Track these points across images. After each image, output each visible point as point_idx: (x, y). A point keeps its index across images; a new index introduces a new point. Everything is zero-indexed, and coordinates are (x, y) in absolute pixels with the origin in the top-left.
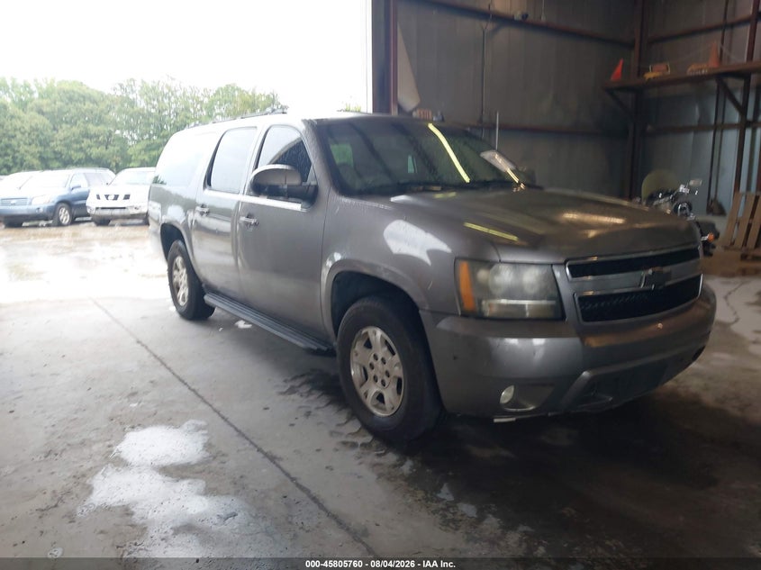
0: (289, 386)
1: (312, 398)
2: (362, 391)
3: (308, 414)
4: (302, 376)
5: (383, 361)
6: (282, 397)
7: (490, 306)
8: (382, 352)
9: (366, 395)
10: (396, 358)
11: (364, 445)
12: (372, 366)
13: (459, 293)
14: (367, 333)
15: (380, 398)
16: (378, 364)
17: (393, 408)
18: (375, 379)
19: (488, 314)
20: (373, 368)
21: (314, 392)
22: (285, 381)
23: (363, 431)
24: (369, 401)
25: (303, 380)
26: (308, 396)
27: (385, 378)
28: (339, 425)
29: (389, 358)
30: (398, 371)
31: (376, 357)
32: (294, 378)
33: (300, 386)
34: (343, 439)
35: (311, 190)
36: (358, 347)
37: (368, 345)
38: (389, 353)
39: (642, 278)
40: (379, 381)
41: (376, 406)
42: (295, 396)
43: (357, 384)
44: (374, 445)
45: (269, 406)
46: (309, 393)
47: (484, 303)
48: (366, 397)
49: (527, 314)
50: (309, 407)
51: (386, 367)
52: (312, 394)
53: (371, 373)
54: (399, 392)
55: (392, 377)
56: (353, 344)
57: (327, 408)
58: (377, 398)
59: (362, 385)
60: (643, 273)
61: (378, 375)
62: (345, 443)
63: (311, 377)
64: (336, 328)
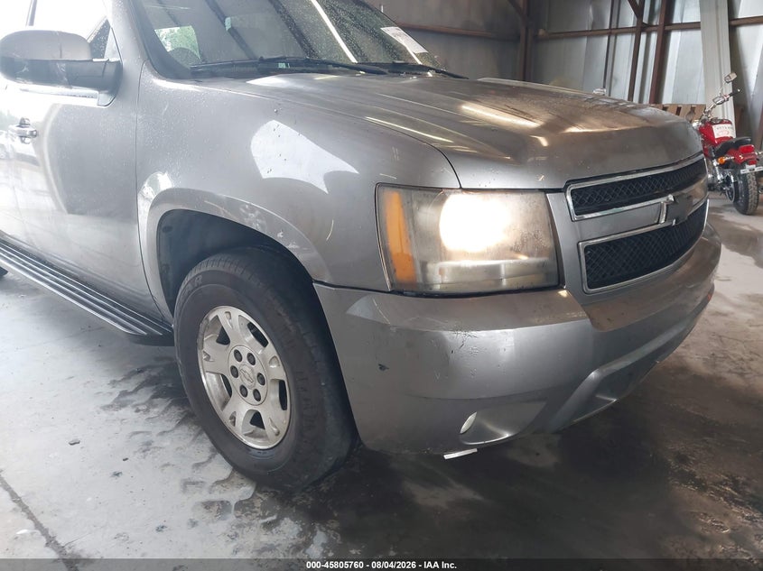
0: (117, 391)
1: (154, 412)
2: (225, 415)
3: (147, 447)
4: (140, 371)
5: (252, 359)
6: (104, 415)
7: (441, 271)
8: (247, 343)
9: (233, 418)
10: (270, 350)
11: (241, 505)
12: (235, 372)
13: (386, 251)
14: (217, 318)
15: (256, 420)
16: (244, 366)
17: (278, 434)
18: (244, 391)
19: (437, 288)
20: (236, 376)
21: (156, 401)
22: (113, 383)
23: (237, 478)
24: (241, 429)
25: (142, 378)
26: (147, 411)
27: (259, 386)
28: (197, 465)
29: (258, 351)
30: (277, 371)
31: (238, 355)
32: (128, 377)
33: (136, 390)
34: (205, 496)
35: (110, 70)
36: (209, 345)
37: (224, 339)
38: (258, 344)
39: (661, 206)
40: (250, 392)
41: (251, 435)
42: (127, 412)
43: (216, 403)
44: (258, 503)
45: (79, 438)
46: (150, 404)
47: (430, 266)
48: (234, 423)
49: (505, 283)
50: (148, 433)
51: (258, 368)
52: (155, 406)
53: (236, 383)
54: (284, 407)
55: (268, 380)
56: (199, 341)
57: (177, 432)
58: (252, 422)
59: (224, 404)
60: (662, 200)
61: (247, 384)
62: (208, 505)
63: (154, 373)
64: (171, 304)
